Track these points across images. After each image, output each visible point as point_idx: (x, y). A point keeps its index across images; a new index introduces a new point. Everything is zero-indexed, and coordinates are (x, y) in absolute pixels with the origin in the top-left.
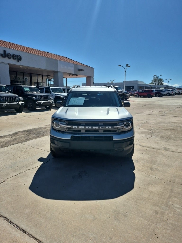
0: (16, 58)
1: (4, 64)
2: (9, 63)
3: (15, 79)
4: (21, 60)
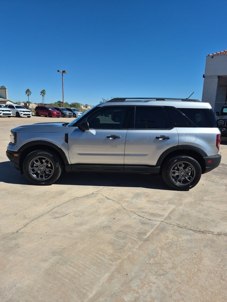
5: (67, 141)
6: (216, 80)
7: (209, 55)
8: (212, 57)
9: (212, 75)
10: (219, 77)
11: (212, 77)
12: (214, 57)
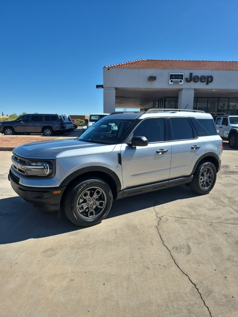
0: (204, 80)
1: (189, 90)
2: (196, 88)
3: (223, 107)
4: (211, 81)
5: (120, 162)
6: (114, 91)
7: (105, 67)
8: (109, 69)
9: (110, 86)
10: (116, 88)
11: (111, 88)
12: (110, 69)
